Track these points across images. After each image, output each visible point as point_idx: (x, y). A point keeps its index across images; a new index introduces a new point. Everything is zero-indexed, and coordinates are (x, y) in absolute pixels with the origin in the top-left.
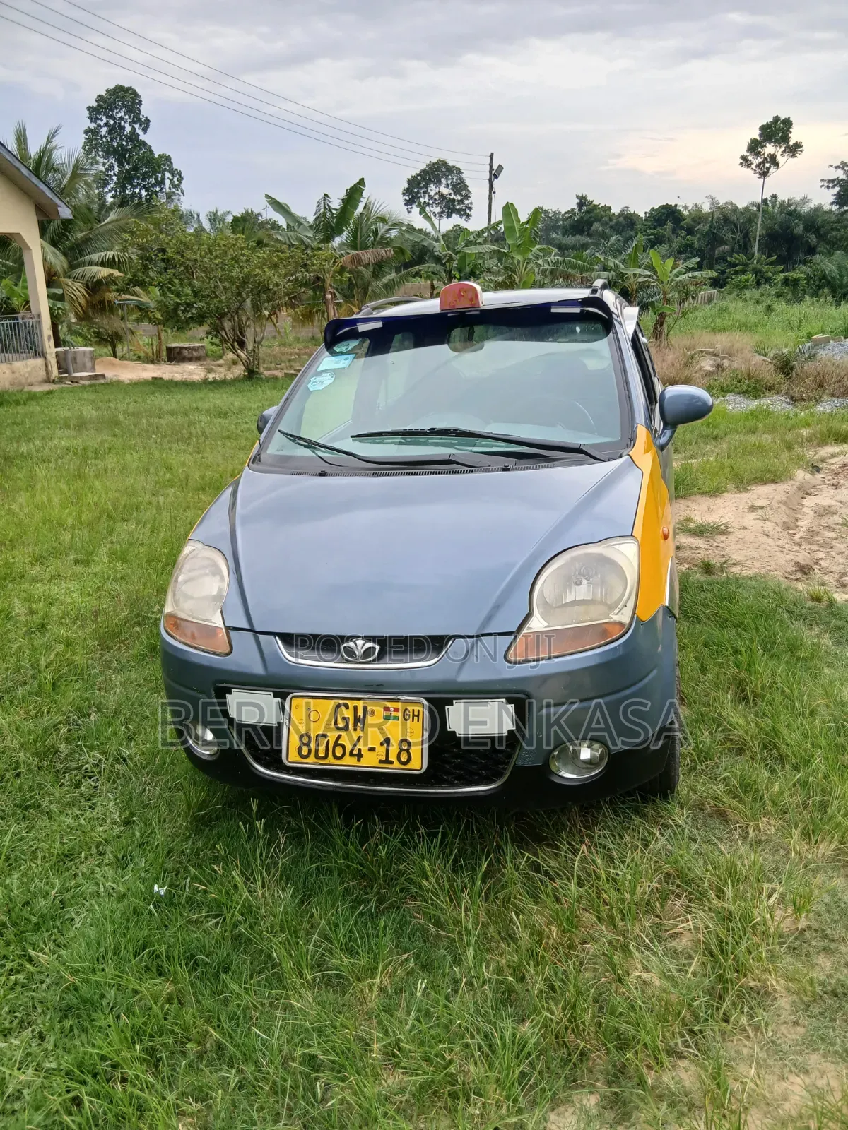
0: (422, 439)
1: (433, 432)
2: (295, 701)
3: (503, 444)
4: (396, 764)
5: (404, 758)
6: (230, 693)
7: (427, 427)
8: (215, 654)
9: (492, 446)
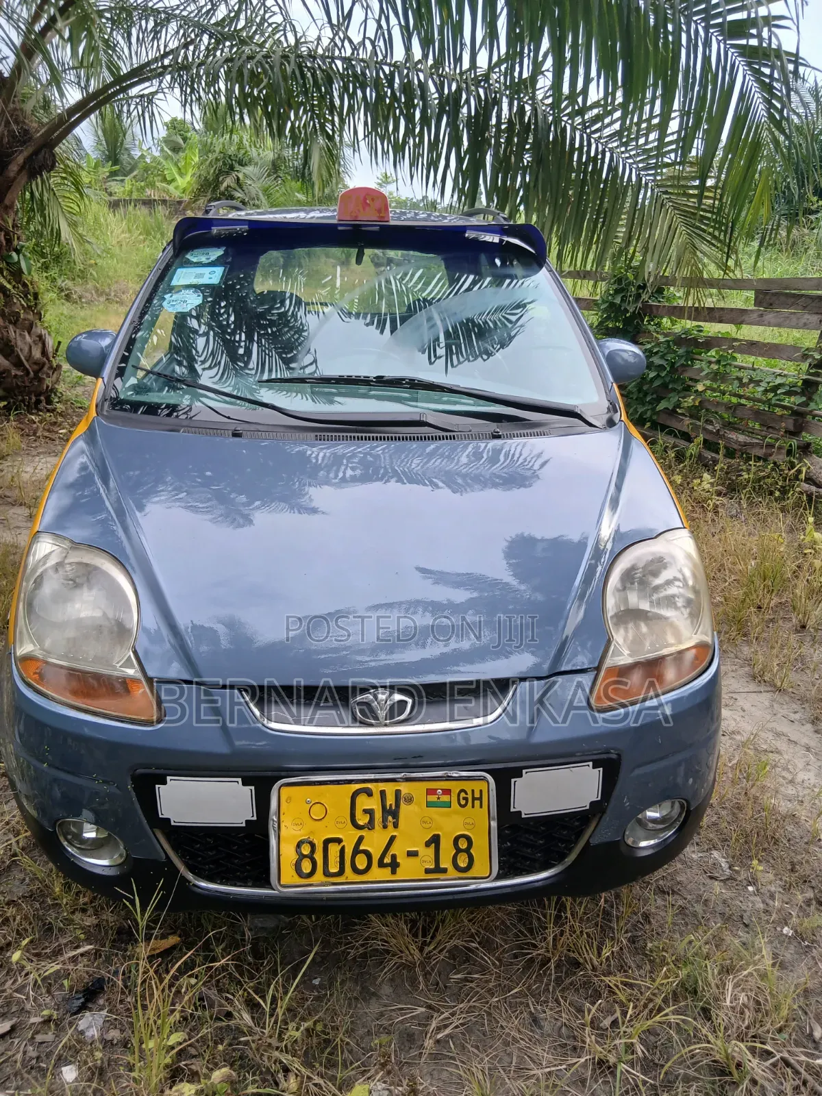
0: (363, 389)
1: (381, 381)
2: (285, 791)
3: (471, 401)
4: (452, 872)
5: (463, 861)
6: (164, 783)
7: (372, 373)
8: (132, 722)
9: (455, 403)
